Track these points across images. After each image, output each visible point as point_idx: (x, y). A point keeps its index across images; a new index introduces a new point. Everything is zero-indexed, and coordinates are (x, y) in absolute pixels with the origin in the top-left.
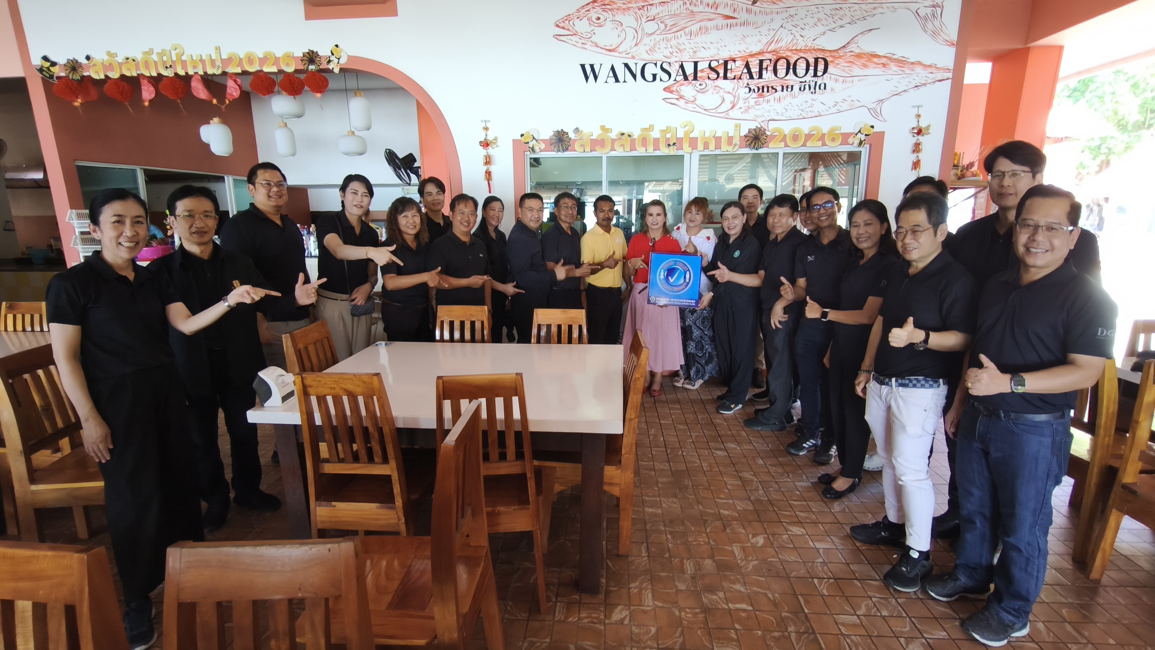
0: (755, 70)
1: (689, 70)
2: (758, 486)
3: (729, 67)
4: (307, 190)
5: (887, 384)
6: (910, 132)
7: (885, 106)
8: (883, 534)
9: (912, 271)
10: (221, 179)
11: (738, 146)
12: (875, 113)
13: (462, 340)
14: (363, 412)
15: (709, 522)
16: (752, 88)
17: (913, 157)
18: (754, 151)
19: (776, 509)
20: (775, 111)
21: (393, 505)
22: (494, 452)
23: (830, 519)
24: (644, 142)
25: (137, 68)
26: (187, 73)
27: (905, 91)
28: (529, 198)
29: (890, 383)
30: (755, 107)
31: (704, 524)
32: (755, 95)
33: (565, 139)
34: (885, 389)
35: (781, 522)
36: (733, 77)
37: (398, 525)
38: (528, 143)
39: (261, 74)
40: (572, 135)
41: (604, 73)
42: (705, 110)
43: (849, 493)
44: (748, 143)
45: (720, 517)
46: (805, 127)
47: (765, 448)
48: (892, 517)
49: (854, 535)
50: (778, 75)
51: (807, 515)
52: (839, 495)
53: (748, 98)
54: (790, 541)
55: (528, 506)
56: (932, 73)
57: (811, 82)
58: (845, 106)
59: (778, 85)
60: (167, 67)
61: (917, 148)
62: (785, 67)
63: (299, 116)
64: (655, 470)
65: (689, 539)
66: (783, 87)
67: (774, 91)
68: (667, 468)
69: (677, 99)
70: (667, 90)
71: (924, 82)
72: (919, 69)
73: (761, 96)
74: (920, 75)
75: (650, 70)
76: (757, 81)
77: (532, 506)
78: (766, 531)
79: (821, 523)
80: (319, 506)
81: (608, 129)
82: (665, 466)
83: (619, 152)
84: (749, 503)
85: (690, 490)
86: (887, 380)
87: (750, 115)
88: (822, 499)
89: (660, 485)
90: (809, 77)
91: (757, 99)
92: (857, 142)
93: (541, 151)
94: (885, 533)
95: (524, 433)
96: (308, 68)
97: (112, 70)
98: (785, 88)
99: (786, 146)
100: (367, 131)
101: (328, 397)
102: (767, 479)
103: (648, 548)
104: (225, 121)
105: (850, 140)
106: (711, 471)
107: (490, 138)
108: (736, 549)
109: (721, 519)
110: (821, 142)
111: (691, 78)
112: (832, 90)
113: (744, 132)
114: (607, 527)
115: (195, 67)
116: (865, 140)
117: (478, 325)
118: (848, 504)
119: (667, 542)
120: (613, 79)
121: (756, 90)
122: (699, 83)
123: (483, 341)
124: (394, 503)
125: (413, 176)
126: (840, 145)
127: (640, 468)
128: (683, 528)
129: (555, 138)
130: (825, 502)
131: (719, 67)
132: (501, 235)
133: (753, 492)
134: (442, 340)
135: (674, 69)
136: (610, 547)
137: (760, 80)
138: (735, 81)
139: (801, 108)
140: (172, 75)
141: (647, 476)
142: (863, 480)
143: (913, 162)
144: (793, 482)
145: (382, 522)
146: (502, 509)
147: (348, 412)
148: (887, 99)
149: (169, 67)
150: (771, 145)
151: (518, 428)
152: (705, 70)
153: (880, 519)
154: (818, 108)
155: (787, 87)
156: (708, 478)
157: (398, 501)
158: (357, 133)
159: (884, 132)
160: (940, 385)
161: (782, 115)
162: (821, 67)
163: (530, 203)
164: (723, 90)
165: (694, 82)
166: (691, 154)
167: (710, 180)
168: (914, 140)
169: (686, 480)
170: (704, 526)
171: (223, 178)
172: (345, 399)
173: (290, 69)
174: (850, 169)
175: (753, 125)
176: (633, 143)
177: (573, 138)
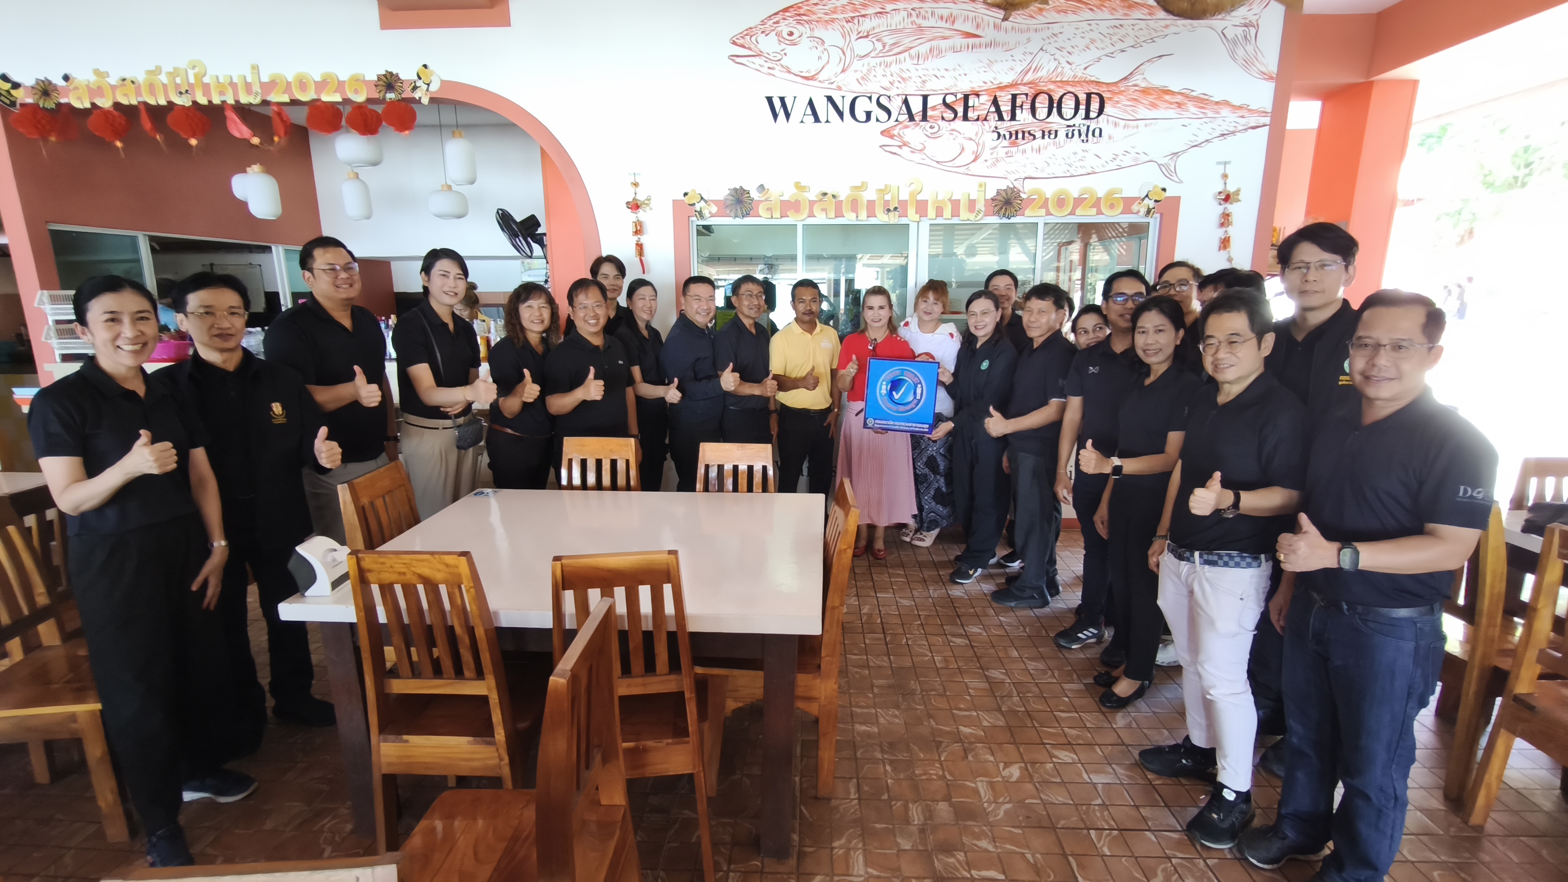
0: (1006, 108)
1: (916, 106)
2: (1012, 689)
3: (970, 104)
4: (389, 263)
5: (1188, 560)
6: (1215, 198)
7: (1182, 163)
8: (1184, 761)
9: (1222, 399)
10: (267, 249)
11: (982, 213)
12: (1168, 171)
13: (599, 486)
14: (447, 606)
15: (944, 745)
16: (1002, 133)
17: (1220, 233)
18: (1005, 221)
19: (1036, 725)
20: (1033, 165)
21: (492, 739)
22: (637, 663)
23: (1111, 738)
24: (854, 205)
25: (138, 93)
26: (210, 102)
27: (1207, 141)
28: (694, 283)
29: (1191, 558)
30: (1005, 159)
31: (938, 748)
32: (1005, 143)
33: (745, 200)
34: (1184, 566)
35: (1044, 744)
36: (976, 118)
37: (500, 767)
38: (694, 204)
39: (318, 103)
40: (755, 195)
41: (799, 109)
42: (937, 162)
43: (1136, 699)
44: (996, 209)
45: (958, 738)
46: (1074, 188)
47: (1021, 634)
48: (1199, 739)
49: (1147, 765)
50: (1037, 117)
51: (1080, 733)
52: (1122, 703)
53: (995, 148)
54: (1056, 773)
55: (686, 739)
56: (1242, 117)
57: (1082, 126)
58: (1127, 161)
59: (1037, 129)
60: (181, 93)
61: (1225, 220)
62: (1047, 106)
63: (375, 164)
64: (868, 667)
65: (917, 772)
66: (1043, 132)
67: (1032, 137)
68: (885, 664)
69: (900, 147)
70: (885, 133)
71: (1232, 129)
72: (1225, 112)
73: (1014, 144)
74: (1228, 119)
75: (861, 107)
76: (1009, 124)
77: (693, 738)
78: (1022, 758)
79: (1098, 745)
80: (385, 741)
81: (804, 187)
82: (884, 661)
83: (821, 219)
84: (999, 716)
85: (918, 697)
86: (1187, 554)
87: (999, 170)
88: (1100, 709)
89: (876, 690)
90: (1079, 120)
91: (1009, 149)
92: (1143, 210)
93: (712, 216)
94: (1187, 761)
95: (679, 635)
96: (384, 96)
97: (102, 95)
98: (1046, 133)
99: (1048, 213)
100: (470, 186)
101: (395, 585)
102: (1025, 679)
103: (858, 787)
104: (269, 170)
105: (1135, 207)
106: (946, 668)
107: (641, 197)
108: (982, 786)
109: (960, 741)
110: (1095, 209)
111: (918, 118)
112: (1110, 137)
113: (991, 193)
114: (801, 755)
115: (222, 93)
116: (1154, 208)
117: (621, 466)
118: (1135, 716)
119: (886, 776)
120: (812, 118)
121: (1008, 136)
122: (929, 124)
123: (628, 488)
124: (494, 736)
125: (536, 247)
126: (1121, 213)
127: (848, 664)
128: (908, 755)
129: (731, 198)
130: (1103, 713)
131: (956, 103)
132: (654, 333)
133: (1005, 699)
134: (570, 487)
135: (895, 105)
136: (805, 785)
137: (1013, 123)
138: (979, 123)
139: (1068, 162)
140: (188, 104)
141: (858, 676)
142: (1156, 681)
143: (1221, 239)
144: (1060, 684)
145: (476, 764)
146: (650, 743)
147: (425, 605)
148: (1184, 151)
149: (184, 92)
150: (1027, 213)
151: (672, 627)
152: (938, 107)
153: (1180, 741)
154: (1091, 162)
155: (1049, 132)
156: (943, 679)
157: (499, 734)
158: (454, 188)
159: (1180, 197)
160: (1261, 562)
161: (1042, 171)
162: (1095, 106)
163: (696, 289)
164: (962, 136)
165: (922, 123)
166: (918, 222)
167: (946, 255)
168: (1220, 209)
169: (912, 682)
170: (938, 752)
171: (270, 248)
172: (421, 588)
173: (360, 98)
174: (1134, 243)
175: (1003, 185)
176: (839, 206)
177: (756, 198)
